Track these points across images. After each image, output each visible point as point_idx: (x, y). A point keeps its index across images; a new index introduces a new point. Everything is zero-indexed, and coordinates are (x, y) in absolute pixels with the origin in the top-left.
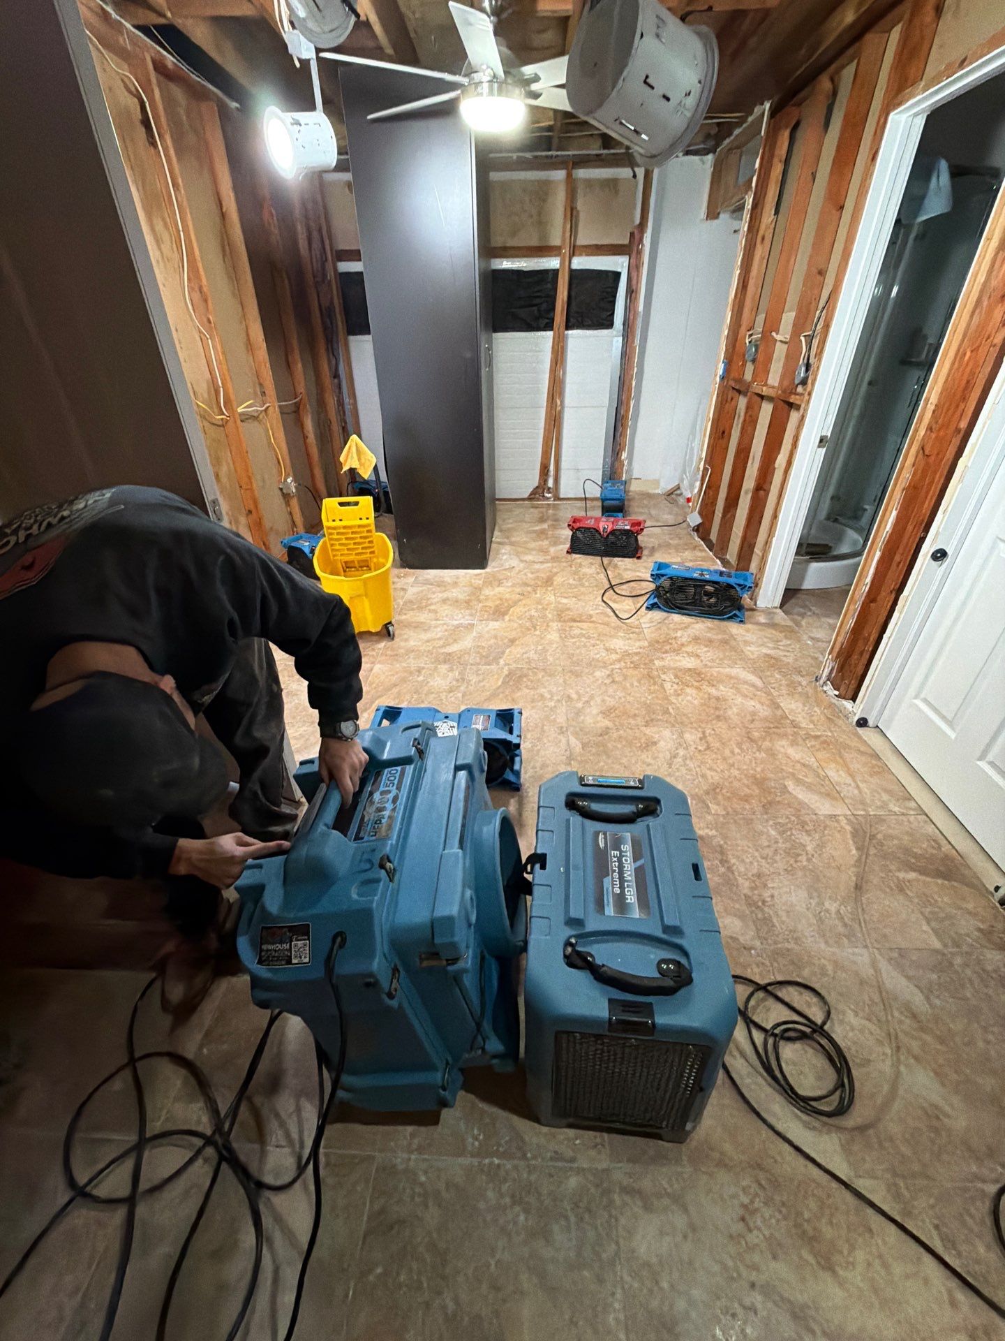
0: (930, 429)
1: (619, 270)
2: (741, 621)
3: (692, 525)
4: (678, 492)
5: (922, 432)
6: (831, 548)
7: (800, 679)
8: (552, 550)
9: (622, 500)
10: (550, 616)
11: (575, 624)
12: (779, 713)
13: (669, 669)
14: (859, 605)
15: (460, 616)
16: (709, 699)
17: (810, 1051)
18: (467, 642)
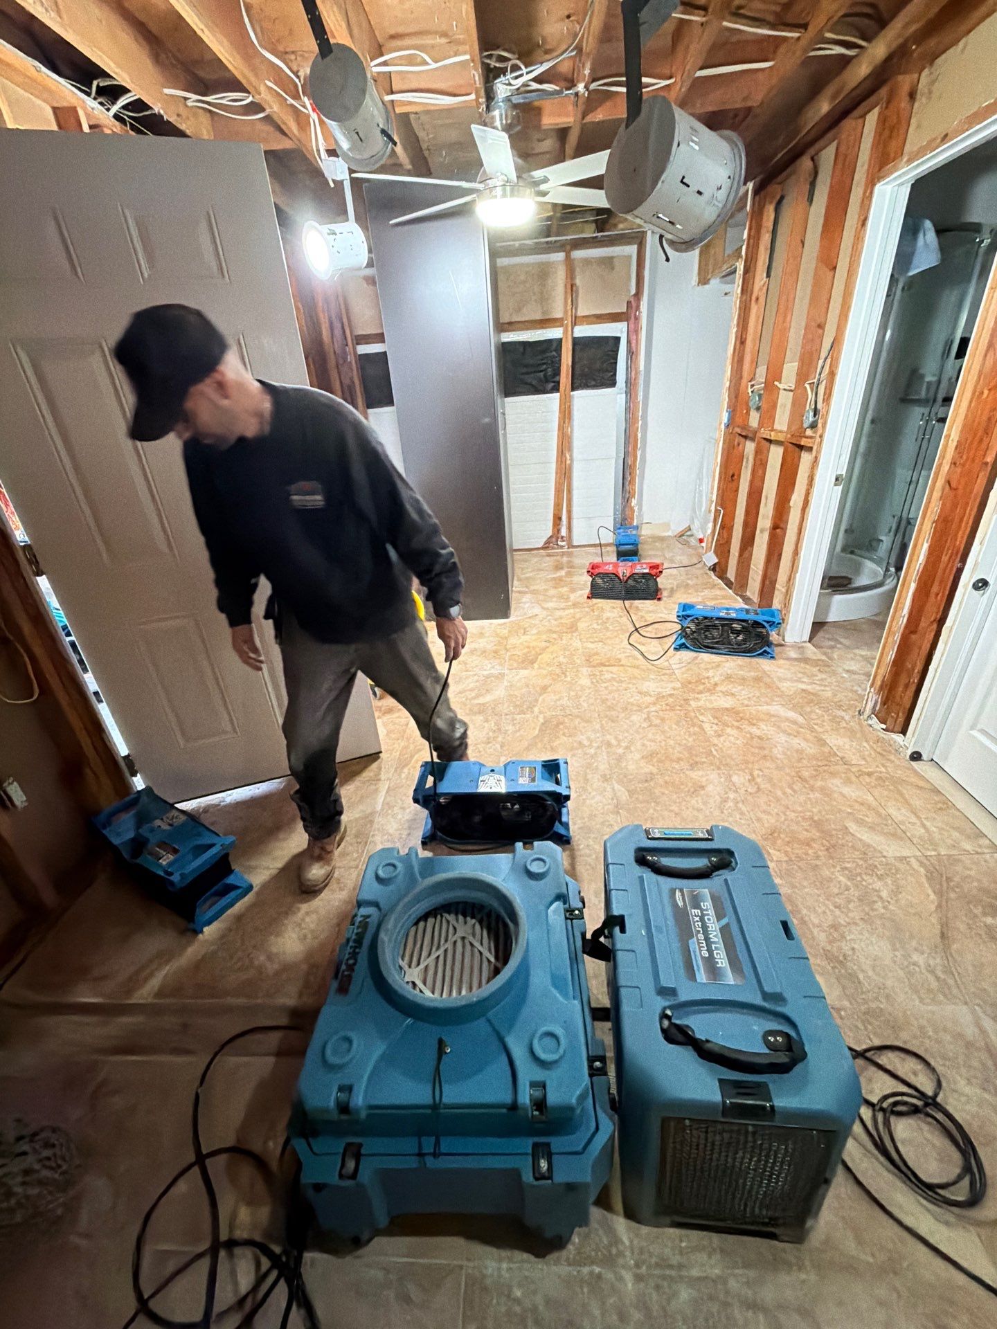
0: (954, 464)
1: (618, 335)
2: (772, 657)
3: (710, 564)
4: (689, 533)
5: (946, 467)
6: (850, 579)
7: (843, 714)
8: (572, 596)
9: (635, 544)
10: (578, 661)
11: (605, 669)
12: (826, 750)
13: (706, 709)
14: (898, 637)
15: (489, 666)
16: (752, 738)
17: (926, 1128)
18: (500, 692)
